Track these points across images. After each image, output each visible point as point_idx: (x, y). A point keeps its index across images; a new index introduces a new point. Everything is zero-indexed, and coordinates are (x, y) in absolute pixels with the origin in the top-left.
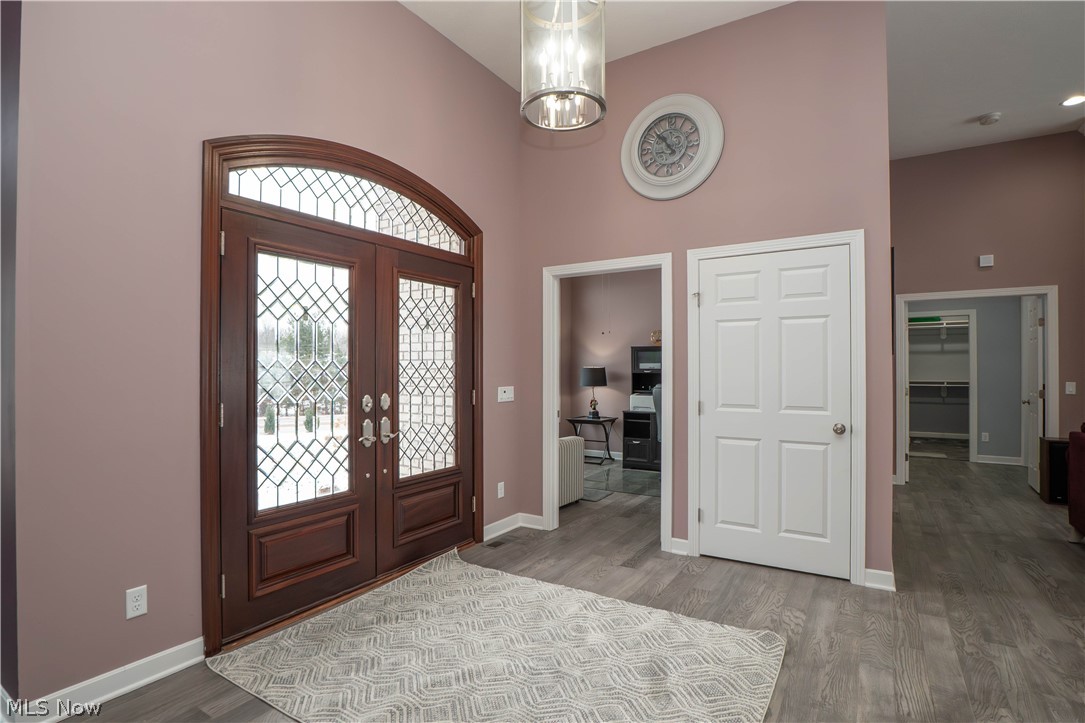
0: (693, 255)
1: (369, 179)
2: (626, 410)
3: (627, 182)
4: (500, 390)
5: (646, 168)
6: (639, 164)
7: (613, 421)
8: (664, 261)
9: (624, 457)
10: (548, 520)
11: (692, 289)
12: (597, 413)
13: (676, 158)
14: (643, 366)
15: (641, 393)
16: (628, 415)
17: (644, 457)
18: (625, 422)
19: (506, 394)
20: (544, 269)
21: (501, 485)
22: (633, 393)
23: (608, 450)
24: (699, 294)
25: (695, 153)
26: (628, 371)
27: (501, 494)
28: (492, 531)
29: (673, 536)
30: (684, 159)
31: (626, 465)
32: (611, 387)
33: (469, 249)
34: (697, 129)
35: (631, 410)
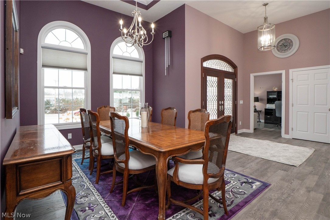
0: (291, 71)
1: (220, 60)
2: (265, 108)
3: (273, 54)
4: (240, 101)
5: (278, 51)
6: (277, 50)
7: (260, 111)
8: (283, 72)
9: (265, 121)
10: (251, 131)
11: (290, 78)
12: (256, 109)
13: (286, 48)
14: (270, 96)
15: (270, 104)
16: (266, 109)
17: (271, 121)
18: (265, 112)
19: (241, 102)
20: (251, 74)
21: (240, 122)
22: (267, 104)
23: (259, 119)
24: (292, 79)
25: (292, 47)
26: (266, 98)
27: (240, 124)
28: (239, 132)
29: (285, 134)
30: (289, 49)
31: (265, 123)
32: (260, 102)
33: (235, 71)
34: (292, 42)
35: (267, 108)
